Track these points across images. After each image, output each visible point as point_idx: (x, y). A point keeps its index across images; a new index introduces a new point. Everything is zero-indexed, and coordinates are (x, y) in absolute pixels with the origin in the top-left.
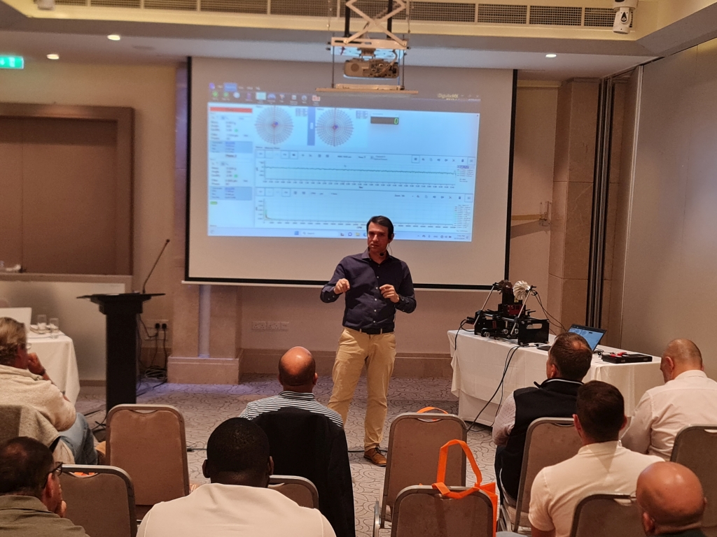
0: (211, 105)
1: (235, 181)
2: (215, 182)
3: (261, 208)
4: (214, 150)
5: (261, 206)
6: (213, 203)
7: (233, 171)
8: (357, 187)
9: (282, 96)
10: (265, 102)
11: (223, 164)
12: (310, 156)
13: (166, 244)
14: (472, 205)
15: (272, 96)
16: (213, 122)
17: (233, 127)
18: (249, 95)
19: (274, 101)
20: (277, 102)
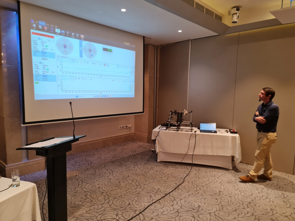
0: (32, 31)
1: (48, 72)
2: (37, 72)
3: (61, 86)
4: (35, 55)
6: (36, 83)
7: (46, 67)
9: (68, 33)
10: (60, 34)
11: (40, 63)
12: (81, 62)
13: (71, 105)
14: (134, 84)
15: (63, 32)
16: (33, 40)
17: (45, 44)
18: (52, 29)
19: (64, 34)
20: (65, 35)
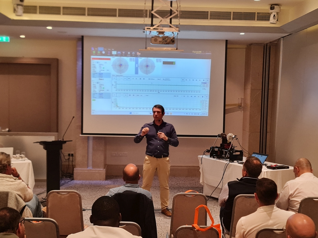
0: (92, 57)
1: (103, 90)
2: (94, 91)
3: (115, 102)
4: (94, 77)
5: (115, 101)
6: (93, 100)
7: (102, 86)
8: (157, 92)
9: (124, 53)
10: (116, 55)
11: (98, 83)
12: (136, 79)
13: (73, 119)
14: (208, 100)
15: (119, 53)
16: (93, 64)
17: (102, 67)
18: (109, 52)
19: (120, 55)
20: (122, 55)
